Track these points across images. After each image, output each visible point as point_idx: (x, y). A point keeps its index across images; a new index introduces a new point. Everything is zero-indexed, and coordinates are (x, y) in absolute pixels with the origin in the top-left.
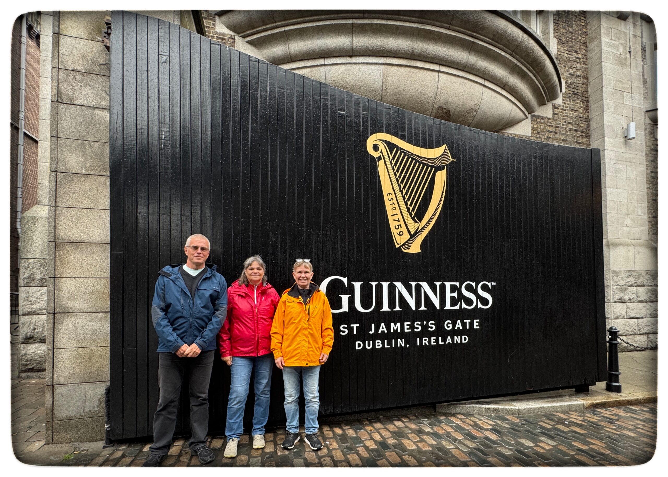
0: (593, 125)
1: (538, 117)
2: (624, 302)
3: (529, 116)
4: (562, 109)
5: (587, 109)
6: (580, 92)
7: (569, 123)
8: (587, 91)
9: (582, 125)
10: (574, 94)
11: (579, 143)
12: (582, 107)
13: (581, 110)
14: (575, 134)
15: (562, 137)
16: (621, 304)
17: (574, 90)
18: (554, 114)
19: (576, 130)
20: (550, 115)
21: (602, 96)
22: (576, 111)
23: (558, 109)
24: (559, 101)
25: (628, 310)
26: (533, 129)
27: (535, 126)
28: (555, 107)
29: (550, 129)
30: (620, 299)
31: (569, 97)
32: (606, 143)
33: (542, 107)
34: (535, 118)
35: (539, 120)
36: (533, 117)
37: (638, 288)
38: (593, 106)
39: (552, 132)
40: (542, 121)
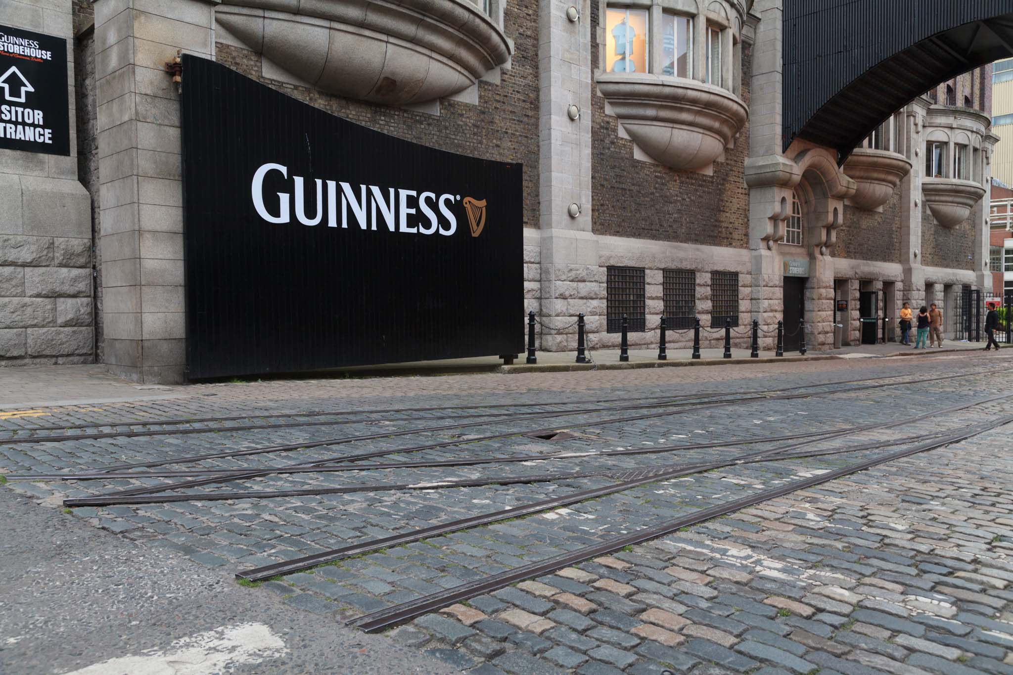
0: (542, 97)
1: (486, 83)
2: (565, 298)
3: (476, 82)
4: (511, 75)
5: (536, 76)
6: (529, 55)
7: (518, 92)
8: (537, 55)
9: (531, 95)
10: (523, 57)
11: (528, 116)
12: (531, 74)
13: (530, 77)
14: (523, 104)
15: (511, 109)
16: (562, 300)
17: (523, 53)
18: (503, 80)
19: (524, 101)
20: (498, 81)
21: (550, 68)
22: (525, 78)
23: (506, 74)
24: (508, 65)
25: (569, 307)
26: (480, 97)
27: (483, 94)
28: (503, 73)
29: (498, 98)
30: (561, 295)
31: (518, 62)
32: (552, 121)
33: (490, 72)
34: (483, 84)
35: (486, 87)
36: (481, 82)
37: (579, 283)
38: (543, 75)
39: (499, 101)
40: (490, 88)
